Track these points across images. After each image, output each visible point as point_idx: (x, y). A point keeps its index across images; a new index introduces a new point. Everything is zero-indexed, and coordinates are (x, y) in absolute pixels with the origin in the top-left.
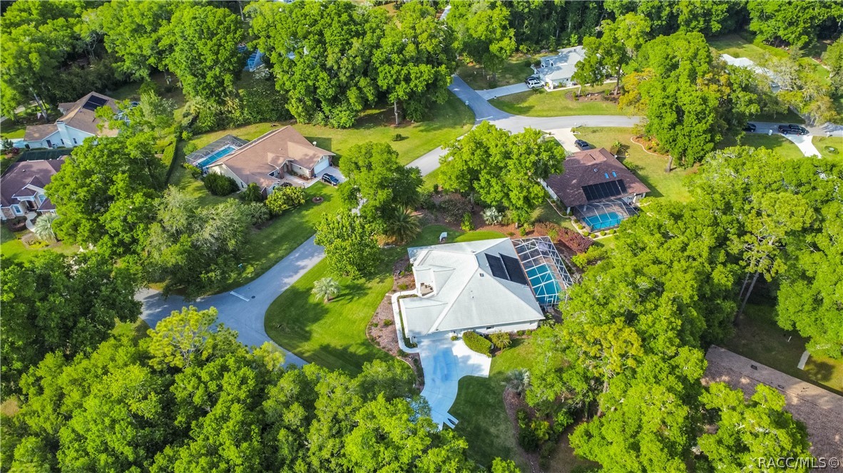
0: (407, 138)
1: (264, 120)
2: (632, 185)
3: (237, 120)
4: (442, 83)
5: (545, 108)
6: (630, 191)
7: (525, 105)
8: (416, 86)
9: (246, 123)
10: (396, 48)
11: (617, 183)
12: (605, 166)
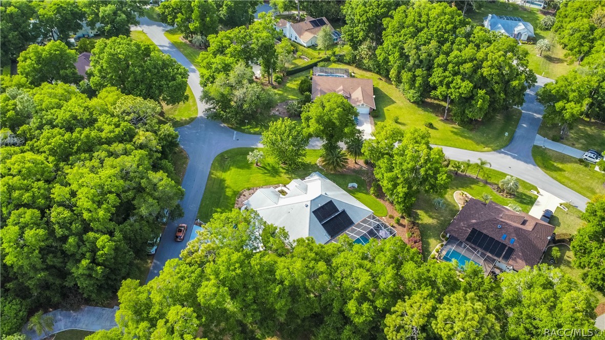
0: (437, 129)
1: (378, 73)
2: (518, 260)
3: (365, 65)
4: (473, 102)
5: (573, 178)
6: (511, 262)
7: (560, 166)
8: (451, 93)
9: (368, 70)
10: (456, 59)
11: (507, 248)
12: (513, 230)
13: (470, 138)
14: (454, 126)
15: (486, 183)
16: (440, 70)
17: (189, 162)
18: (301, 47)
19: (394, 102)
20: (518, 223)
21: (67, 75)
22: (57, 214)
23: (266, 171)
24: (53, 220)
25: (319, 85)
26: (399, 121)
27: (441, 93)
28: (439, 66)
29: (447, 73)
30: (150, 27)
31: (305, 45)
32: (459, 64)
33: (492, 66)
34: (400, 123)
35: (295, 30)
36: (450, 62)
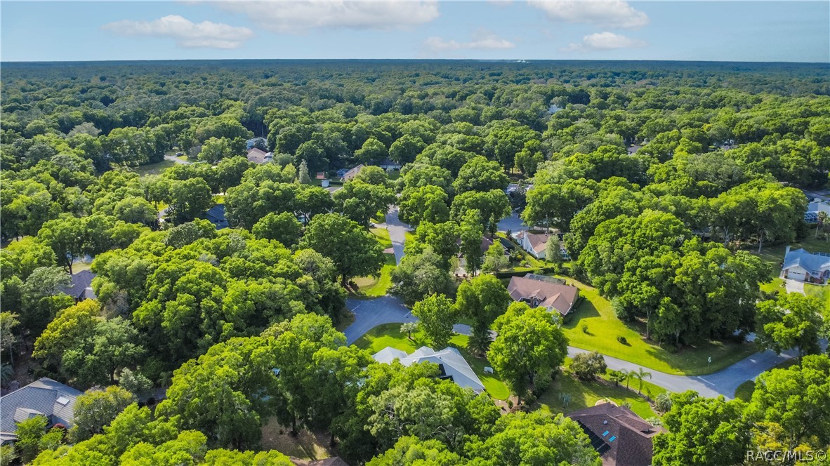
10: (645, 264)
11: (603, 445)
12: (618, 428)
13: (665, 360)
14: (655, 347)
15: (648, 399)
16: (629, 273)
17: (352, 325)
18: (528, 257)
19: (597, 315)
20: (638, 429)
21: (286, 239)
22: (206, 302)
23: (414, 344)
24: (202, 306)
25: (516, 286)
26: (587, 330)
27: (625, 299)
28: (629, 270)
29: (634, 278)
30: (397, 227)
31: (537, 256)
32: (647, 268)
33: (686, 274)
34: (588, 333)
35: (531, 241)
36: (640, 267)
